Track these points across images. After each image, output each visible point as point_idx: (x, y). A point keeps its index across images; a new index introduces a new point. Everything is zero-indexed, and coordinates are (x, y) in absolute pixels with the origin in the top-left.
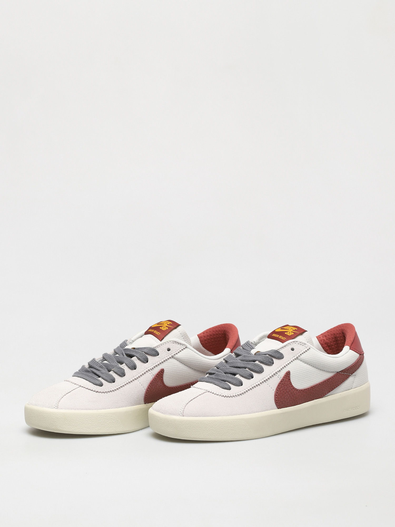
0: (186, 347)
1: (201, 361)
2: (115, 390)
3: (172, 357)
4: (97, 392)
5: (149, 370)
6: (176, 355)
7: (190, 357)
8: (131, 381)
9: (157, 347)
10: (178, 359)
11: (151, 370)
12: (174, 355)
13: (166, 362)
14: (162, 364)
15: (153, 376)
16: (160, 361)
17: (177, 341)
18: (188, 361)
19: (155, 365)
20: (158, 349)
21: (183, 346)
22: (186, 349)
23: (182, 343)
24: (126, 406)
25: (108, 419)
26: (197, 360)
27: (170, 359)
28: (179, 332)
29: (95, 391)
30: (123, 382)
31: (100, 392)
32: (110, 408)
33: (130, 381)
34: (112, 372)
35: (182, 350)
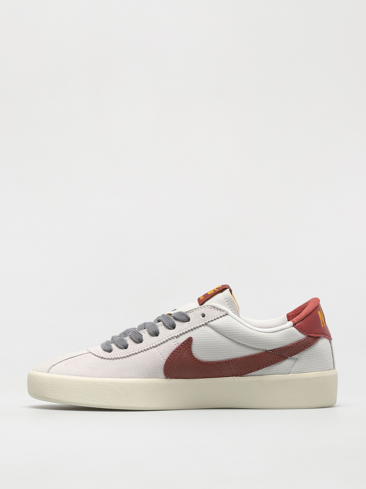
0: (227, 314)
1: (245, 332)
2: (124, 357)
3: (206, 324)
4: (102, 358)
5: (172, 338)
6: (212, 322)
7: (228, 325)
8: (148, 349)
9: (190, 312)
10: (212, 327)
11: (176, 338)
12: (209, 322)
13: (197, 329)
14: (191, 332)
15: (177, 345)
16: (190, 328)
17: (216, 306)
18: (226, 330)
19: (181, 332)
20: (190, 315)
21: (223, 312)
22: (226, 316)
23: (221, 309)
24: (135, 378)
25: (107, 389)
26: (239, 330)
27: (203, 327)
28: (224, 296)
29: (100, 357)
30: (137, 349)
31: (105, 358)
32: (112, 377)
33: (145, 348)
34: (129, 337)
35: (221, 317)
